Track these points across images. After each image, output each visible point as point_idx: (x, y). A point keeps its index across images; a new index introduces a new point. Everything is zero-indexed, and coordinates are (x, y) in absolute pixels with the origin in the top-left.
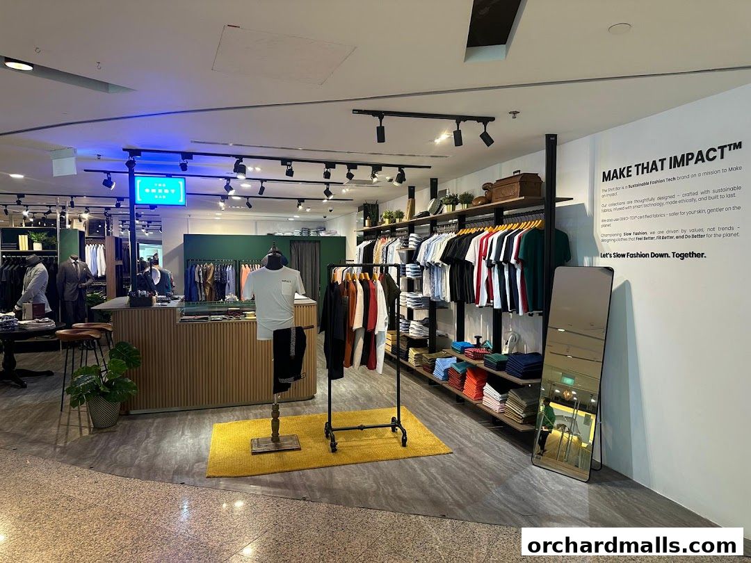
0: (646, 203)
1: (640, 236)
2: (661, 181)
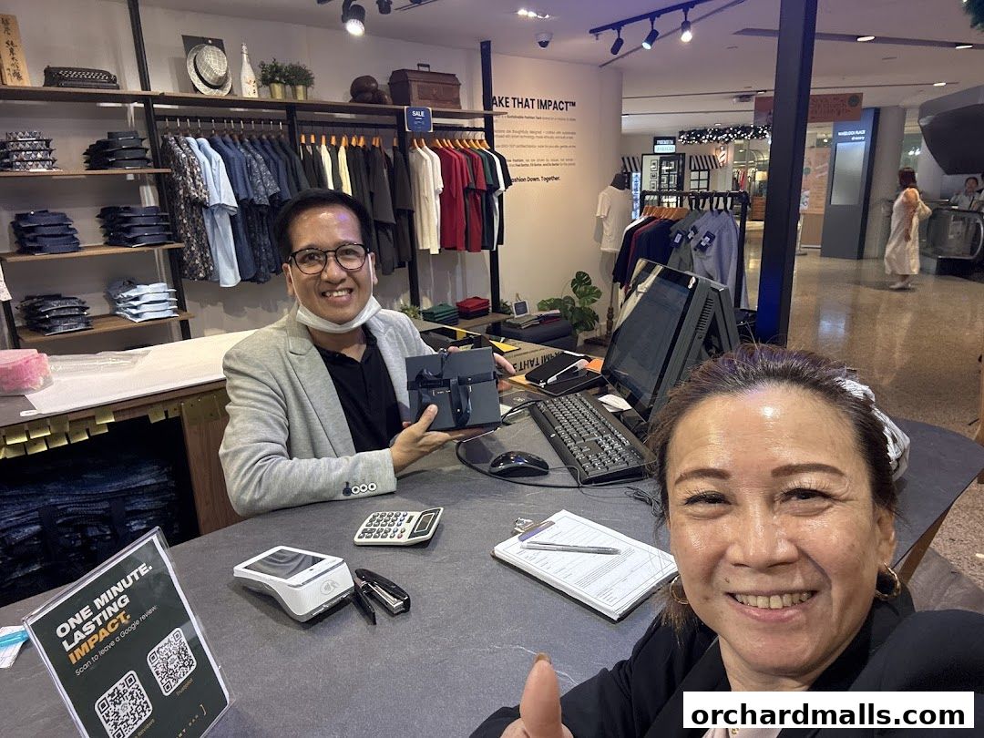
0: (522, 134)
1: (518, 163)
2: (533, 118)
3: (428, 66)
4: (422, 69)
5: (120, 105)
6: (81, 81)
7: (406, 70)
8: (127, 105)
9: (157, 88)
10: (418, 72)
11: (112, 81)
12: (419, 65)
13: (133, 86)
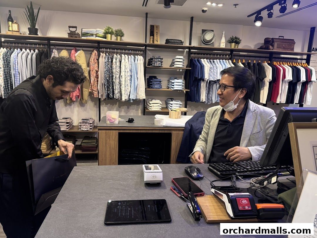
3: (283, 37)
4: (280, 38)
5: (183, 50)
6: (174, 43)
7: (274, 38)
8: (184, 50)
9: (193, 45)
10: (279, 39)
11: (182, 43)
12: (279, 36)
13: (187, 44)
